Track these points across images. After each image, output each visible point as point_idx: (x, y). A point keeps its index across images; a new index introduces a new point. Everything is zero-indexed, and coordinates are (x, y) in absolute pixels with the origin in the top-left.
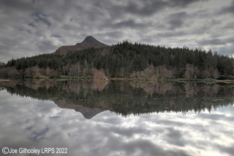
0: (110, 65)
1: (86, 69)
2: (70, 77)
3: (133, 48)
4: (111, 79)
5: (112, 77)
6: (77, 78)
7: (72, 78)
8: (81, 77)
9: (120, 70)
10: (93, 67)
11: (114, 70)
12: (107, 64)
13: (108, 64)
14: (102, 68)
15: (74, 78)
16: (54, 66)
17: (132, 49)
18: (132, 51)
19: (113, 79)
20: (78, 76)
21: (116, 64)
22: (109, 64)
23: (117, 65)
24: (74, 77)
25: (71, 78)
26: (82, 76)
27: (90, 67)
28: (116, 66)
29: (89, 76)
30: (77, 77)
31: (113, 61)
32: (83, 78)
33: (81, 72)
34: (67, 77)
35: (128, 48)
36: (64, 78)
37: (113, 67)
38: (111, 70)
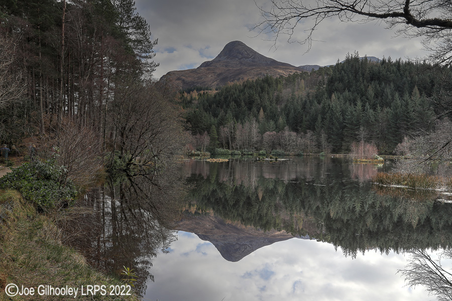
0: (327, 122)
1: (272, 133)
2: (236, 152)
4: (332, 156)
5: (334, 151)
6: (251, 155)
7: (240, 153)
8: (261, 152)
10: (287, 128)
11: (338, 135)
12: (319, 120)
13: (323, 121)
14: (308, 131)
15: (245, 155)
19: (337, 156)
20: (253, 149)
21: (344, 119)
22: (326, 119)
24: (245, 151)
25: (239, 155)
26: (261, 149)
27: (279, 129)
28: (344, 124)
29: (280, 151)
30: (251, 153)
32: (264, 155)
33: (259, 139)
34: (230, 152)
37: (336, 128)
38: (332, 134)
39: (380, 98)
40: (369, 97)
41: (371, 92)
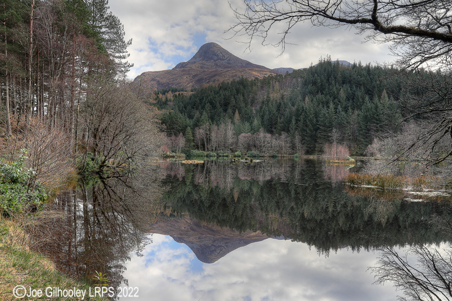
0: (301, 124)
1: (247, 135)
2: (212, 153)
3: (354, 79)
4: (305, 157)
5: (308, 153)
6: (227, 156)
7: (216, 155)
8: (236, 153)
9: (329, 137)
10: (261, 129)
11: (311, 136)
12: (294, 122)
13: (296, 123)
14: (283, 132)
15: (220, 156)
16: (173, 128)
17: (350, 82)
18: (351, 87)
19: (311, 157)
20: (228, 150)
21: (317, 121)
22: (300, 121)
23: (320, 123)
24: (221, 152)
26: (236, 151)
27: (254, 130)
28: (318, 126)
29: (254, 152)
30: (227, 154)
31: (309, 114)
32: (239, 156)
33: (235, 140)
34: (205, 153)
35: (340, 79)
36: (199, 156)
37: (310, 130)
38: (306, 136)
39: (351, 101)
40: (341, 100)
41: (342, 94)
